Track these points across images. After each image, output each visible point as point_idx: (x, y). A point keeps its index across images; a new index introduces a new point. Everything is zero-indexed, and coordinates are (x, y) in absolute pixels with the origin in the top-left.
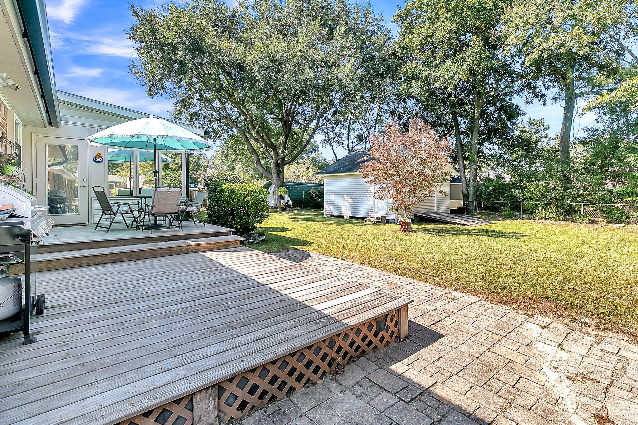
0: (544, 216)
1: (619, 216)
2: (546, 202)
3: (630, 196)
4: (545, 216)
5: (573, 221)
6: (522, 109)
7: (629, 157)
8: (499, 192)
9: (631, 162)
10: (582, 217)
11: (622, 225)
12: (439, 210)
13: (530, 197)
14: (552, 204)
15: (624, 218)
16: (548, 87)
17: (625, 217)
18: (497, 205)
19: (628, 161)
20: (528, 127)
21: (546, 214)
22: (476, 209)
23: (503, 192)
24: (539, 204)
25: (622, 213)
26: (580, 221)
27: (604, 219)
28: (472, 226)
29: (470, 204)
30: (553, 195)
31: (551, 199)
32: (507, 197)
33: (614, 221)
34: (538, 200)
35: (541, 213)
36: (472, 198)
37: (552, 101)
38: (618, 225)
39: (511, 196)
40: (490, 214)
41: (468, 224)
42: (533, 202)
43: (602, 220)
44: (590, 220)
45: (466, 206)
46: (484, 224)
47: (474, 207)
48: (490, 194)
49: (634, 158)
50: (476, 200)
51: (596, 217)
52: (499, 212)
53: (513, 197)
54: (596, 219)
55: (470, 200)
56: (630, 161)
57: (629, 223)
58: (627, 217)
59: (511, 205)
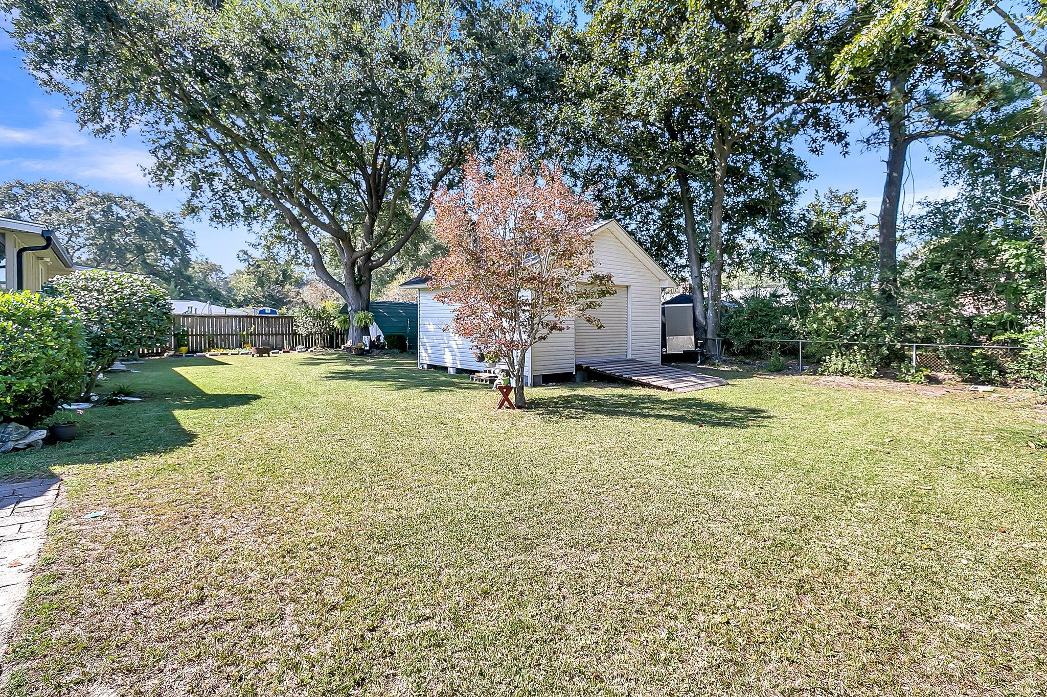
0: (840, 369)
1: (984, 369)
2: (845, 341)
3: (1006, 330)
4: (843, 369)
5: (895, 378)
6: (809, 167)
7: (1005, 251)
8: (761, 322)
9: (1010, 261)
10: (913, 371)
11: (989, 388)
12: (633, 357)
13: (816, 332)
14: (857, 345)
15: (994, 373)
16: (850, 116)
17: (997, 372)
18: (756, 346)
19: (1004, 257)
20: (828, 205)
21: (844, 365)
22: (720, 355)
23: (769, 322)
24: (834, 346)
25: (990, 362)
26: (910, 378)
27: (956, 376)
28: (679, 390)
29: (710, 343)
30: (859, 328)
31: (856, 335)
32: (777, 330)
33: (975, 379)
34: (831, 337)
35: (835, 361)
36: (713, 333)
37: (861, 146)
38: (981, 388)
39: (782, 329)
40: (745, 363)
41: (671, 386)
42: (822, 340)
43: (951, 376)
44: (927, 377)
45: (700, 347)
46: (710, 385)
47: (715, 350)
48: (744, 324)
49: (1015, 252)
50: (719, 336)
51: (940, 371)
52: (761, 359)
53: (786, 330)
54: (941, 375)
55: (709, 336)
56: (1007, 260)
57: (1005, 385)
58: (1000, 372)
59: (783, 346)
